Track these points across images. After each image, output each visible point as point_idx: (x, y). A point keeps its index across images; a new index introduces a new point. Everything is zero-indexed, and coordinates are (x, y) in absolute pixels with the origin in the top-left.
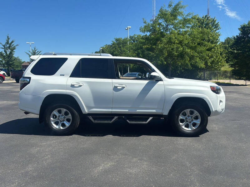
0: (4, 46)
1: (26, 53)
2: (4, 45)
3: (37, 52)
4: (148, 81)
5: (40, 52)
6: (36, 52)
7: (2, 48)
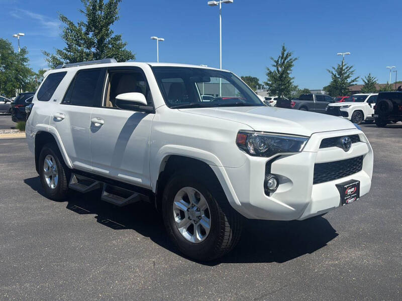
0: (277, 62)
1: (328, 70)
2: (276, 60)
3: (347, 68)
4: (135, 112)
5: (351, 68)
6: (344, 68)
7: (274, 66)
